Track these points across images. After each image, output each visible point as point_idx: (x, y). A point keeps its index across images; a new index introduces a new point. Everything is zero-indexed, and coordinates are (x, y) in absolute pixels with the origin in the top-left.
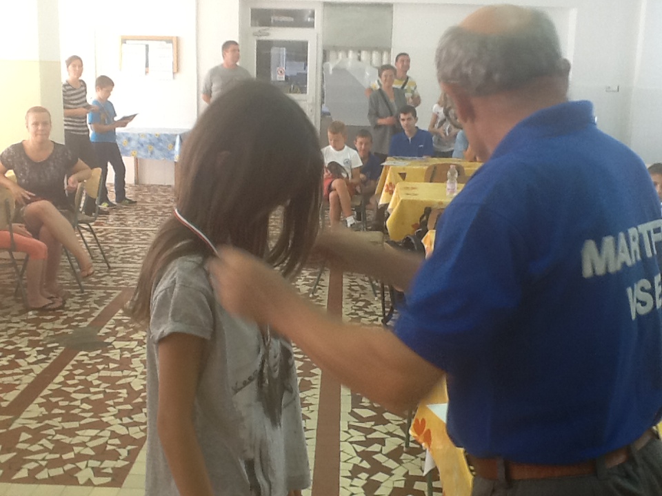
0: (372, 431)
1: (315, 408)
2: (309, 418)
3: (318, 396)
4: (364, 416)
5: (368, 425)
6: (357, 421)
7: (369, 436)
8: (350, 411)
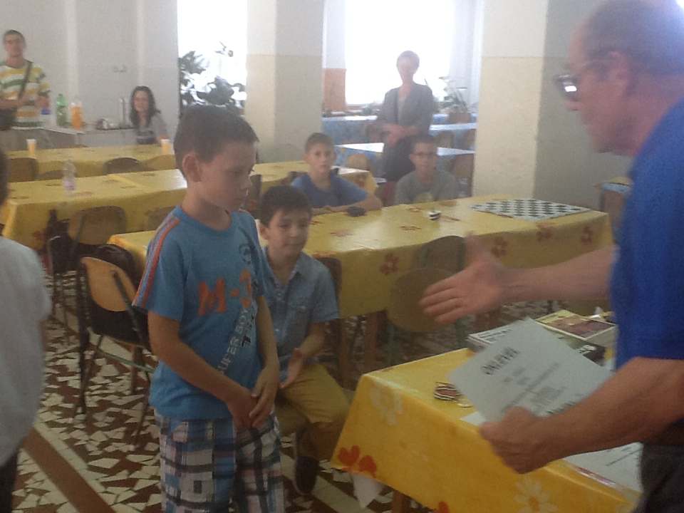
0: (134, 481)
1: (41, 475)
2: (48, 492)
3: (31, 461)
4: (109, 467)
5: (122, 475)
6: (106, 475)
7: (137, 488)
8: (86, 467)
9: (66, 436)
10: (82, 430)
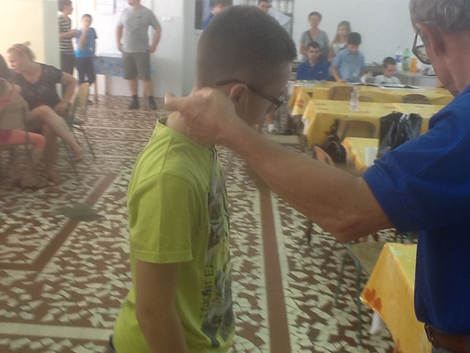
0: (307, 289)
3: (262, 261)
4: (300, 278)
5: (303, 284)
7: (306, 293)
8: (288, 273)
9: (290, 254)
10: (301, 253)
